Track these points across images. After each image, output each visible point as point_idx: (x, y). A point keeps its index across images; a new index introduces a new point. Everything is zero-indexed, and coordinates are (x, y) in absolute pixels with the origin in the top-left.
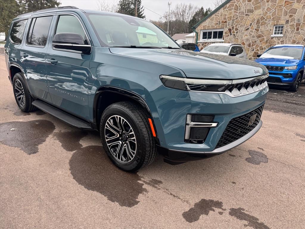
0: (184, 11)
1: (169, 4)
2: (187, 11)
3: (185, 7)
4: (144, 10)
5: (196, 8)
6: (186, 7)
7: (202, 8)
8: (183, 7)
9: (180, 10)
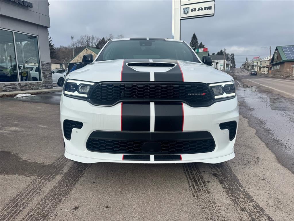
0: (88, 41)
1: (72, 38)
2: (90, 41)
3: (88, 38)
4: (52, 40)
5: (98, 39)
6: (90, 38)
7: (103, 39)
8: (87, 38)
9: (85, 40)
